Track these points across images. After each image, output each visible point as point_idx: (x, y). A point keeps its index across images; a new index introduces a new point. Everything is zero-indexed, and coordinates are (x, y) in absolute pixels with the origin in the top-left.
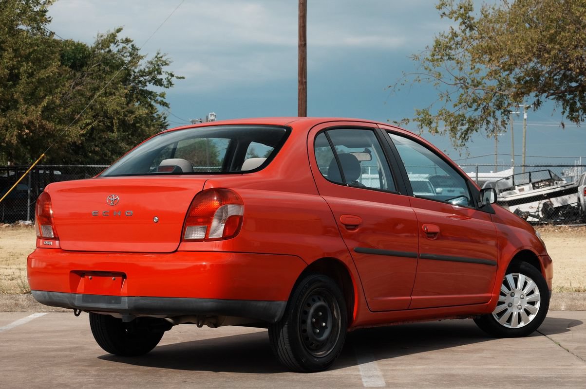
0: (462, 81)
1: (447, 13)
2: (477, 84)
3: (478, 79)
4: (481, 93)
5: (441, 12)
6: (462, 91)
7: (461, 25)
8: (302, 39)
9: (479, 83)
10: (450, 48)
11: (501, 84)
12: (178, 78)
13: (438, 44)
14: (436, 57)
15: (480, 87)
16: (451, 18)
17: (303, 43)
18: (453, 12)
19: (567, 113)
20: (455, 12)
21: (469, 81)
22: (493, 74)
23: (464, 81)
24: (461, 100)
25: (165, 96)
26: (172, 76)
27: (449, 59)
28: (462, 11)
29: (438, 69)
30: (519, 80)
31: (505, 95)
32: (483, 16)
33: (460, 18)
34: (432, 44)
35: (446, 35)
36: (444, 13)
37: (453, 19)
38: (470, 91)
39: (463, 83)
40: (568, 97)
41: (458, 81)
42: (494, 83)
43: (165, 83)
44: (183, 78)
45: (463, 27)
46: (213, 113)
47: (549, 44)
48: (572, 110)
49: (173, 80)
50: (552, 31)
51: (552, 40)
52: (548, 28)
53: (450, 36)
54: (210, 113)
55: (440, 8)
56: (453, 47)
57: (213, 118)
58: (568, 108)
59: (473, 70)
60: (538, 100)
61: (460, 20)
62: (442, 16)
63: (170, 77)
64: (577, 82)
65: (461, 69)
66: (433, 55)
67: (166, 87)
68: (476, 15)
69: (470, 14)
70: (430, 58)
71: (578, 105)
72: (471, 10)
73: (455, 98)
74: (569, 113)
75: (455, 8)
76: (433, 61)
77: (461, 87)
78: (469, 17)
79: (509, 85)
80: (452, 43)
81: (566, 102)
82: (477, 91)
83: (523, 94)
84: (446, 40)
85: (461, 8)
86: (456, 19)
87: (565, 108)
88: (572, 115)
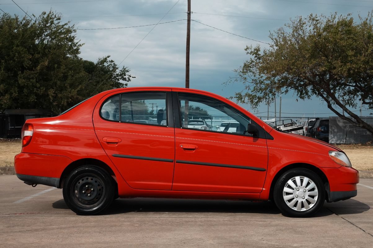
0: (255, 81)
1: (249, 52)
2: (261, 83)
3: (262, 80)
4: (263, 86)
5: (247, 52)
6: (255, 85)
7: (255, 57)
8: (188, 62)
9: (262, 82)
10: (251, 67)
11: (271, 82)
12: (133, 77)
13: (245, 65)
14: (244, 71)
15: (263, 84)
16: (251, 54)
17: (188, 64)
18: (251, 52)
19: (299, 95)
20: (253, 52)
21: (258, 81)
22: (268, 78)
23: (256, 81)
24: (254, 89)
25: (128, 85)
26: (130, 76)
27: (250, 72)
28: (256, 51)
29: (245, 76)
30: (279, 81)
31: (273, 87)
32: (264, 54)
33: (254, 54)
34: (243, 65)
35: (249, 61)
36: (248, 52)
37: (252, 54)
38: (258, 85)
40: (300, 88)
41: (253, 81)
42: (268, 82)
43: (127, 79)
44: (135, 77)
45: (256, 58)
47: (292, 66)
48: (301, 94)
49: (131, 78)
50: (293, 61)
51: (293, 64)
52: (292, 59)
53: (250, 62)
55: (246, 50)
56: (252, 66)
58: (299, 93)
59: (260, 76)
60: (287, 90)
61: (255, 55)
62: (247, 54)
63: (129, 77)
64: (303, 82)
65: (255, 76)
66: (243, 70)
67: (128, 81)
68: (261, 53)
69: (259, 53)
70: (242, 71)
71: (304, 92)
72: (259, 51)
73: (252, 88)
75: (253, 50)
76: (243, 72)
77: (255, 83)
78: (258, 54)
79: (275, 83)
80: (251, 65)
81: (299, 91)
82: (262, 85)
83: (281, 87)
84: (249, 63)
85: (255, 50)
86: (253, 55)
87: (298, 93)
88: (301, 96)
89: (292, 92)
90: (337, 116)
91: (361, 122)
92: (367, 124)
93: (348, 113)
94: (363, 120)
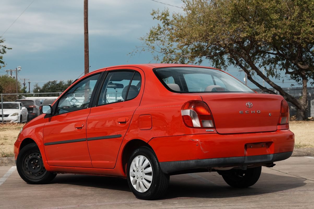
0: (164, 50)
1: (156, 17)
2: (172, 52)
3: (172, 50)
4: (174, 56)
5: (153, 17)
6: (165, 55)
7: (163, 23)
8: (86, 30)
9: (173, 51)
10: (158, 34)
11: (183, 52)
12: (8, 49)
13: (152, 32)
14: (151, 39)
15: (173, 53)
16: (158, 20)
17: (87, 32)
18: (159, 17)
19: (214, 66)
20: (160, 17)
21: (168, 50)
22: (181, 47)
23: (166, 50)
24: (164, 60)
26: (6, 48)
27: (157, 39)
28: (164, 16)
29: (153, 45)
30: (192, 49)
31: (185, 57)
32: (174, 19)
33: (162, 20)
34: (149, 32)
35: (156, 28)
36: (154, 17)
37: (159, 20)
38: (168, 55)
39: (165, 51)
40: (215, 57)
41: (163, 51)
42: (180, 51)
43: (2, 51)
44: (11, 49)
46: (20, 67)
47: (210, 32)
48: (217, 64)
49: (6, 50)
50: (212, 26)
51: (211, 30)
52: (210, 25)
53: (158, 28)
54: (18, 67)
55: (153, 15)
56: (159, 34)
57: (20, 69)
58: (215, 63)
59: (169, 45)
60: (201, 59)
61: (163, 21)
62: (154, 19)
63: (4, 48)
64: (219, 50)
65: (163, 45)
66: (149, 38)
67: (2, 54)
68: (170, 18)
69: (168, 18)
70: (148, 39)
71: (220, 62)
72: (168, 16)
73: (161, 58)
74: (216, 66)
75: (160, 15)
76: (149, 40)
77: (164, 53)
78: (167, 19)
79: (188, 52)
80: (158, 32)
81: (214, 60)
82: (172, 55)
83: (195, 56)
84: (156, 30)
85: (163, 14)
86: (161, 20)
87: (213, 63)
88: (217, 66)
89: (207, 62)
90: (258, 88)
91: (284, 94)
92: (291, 96)
93: (271, 85)
94: (286, 92)
